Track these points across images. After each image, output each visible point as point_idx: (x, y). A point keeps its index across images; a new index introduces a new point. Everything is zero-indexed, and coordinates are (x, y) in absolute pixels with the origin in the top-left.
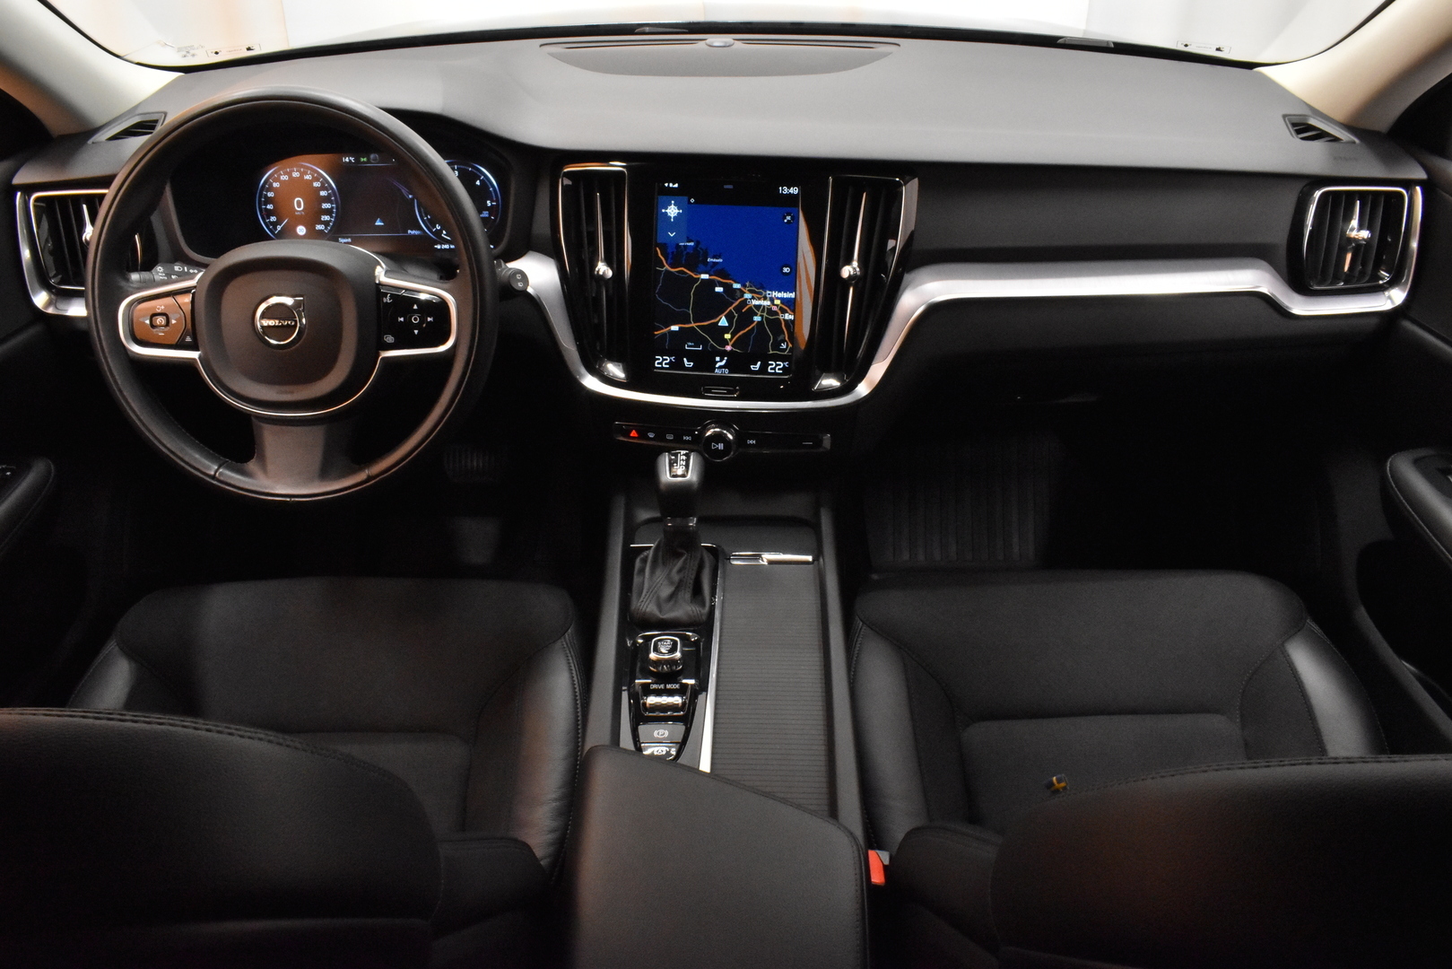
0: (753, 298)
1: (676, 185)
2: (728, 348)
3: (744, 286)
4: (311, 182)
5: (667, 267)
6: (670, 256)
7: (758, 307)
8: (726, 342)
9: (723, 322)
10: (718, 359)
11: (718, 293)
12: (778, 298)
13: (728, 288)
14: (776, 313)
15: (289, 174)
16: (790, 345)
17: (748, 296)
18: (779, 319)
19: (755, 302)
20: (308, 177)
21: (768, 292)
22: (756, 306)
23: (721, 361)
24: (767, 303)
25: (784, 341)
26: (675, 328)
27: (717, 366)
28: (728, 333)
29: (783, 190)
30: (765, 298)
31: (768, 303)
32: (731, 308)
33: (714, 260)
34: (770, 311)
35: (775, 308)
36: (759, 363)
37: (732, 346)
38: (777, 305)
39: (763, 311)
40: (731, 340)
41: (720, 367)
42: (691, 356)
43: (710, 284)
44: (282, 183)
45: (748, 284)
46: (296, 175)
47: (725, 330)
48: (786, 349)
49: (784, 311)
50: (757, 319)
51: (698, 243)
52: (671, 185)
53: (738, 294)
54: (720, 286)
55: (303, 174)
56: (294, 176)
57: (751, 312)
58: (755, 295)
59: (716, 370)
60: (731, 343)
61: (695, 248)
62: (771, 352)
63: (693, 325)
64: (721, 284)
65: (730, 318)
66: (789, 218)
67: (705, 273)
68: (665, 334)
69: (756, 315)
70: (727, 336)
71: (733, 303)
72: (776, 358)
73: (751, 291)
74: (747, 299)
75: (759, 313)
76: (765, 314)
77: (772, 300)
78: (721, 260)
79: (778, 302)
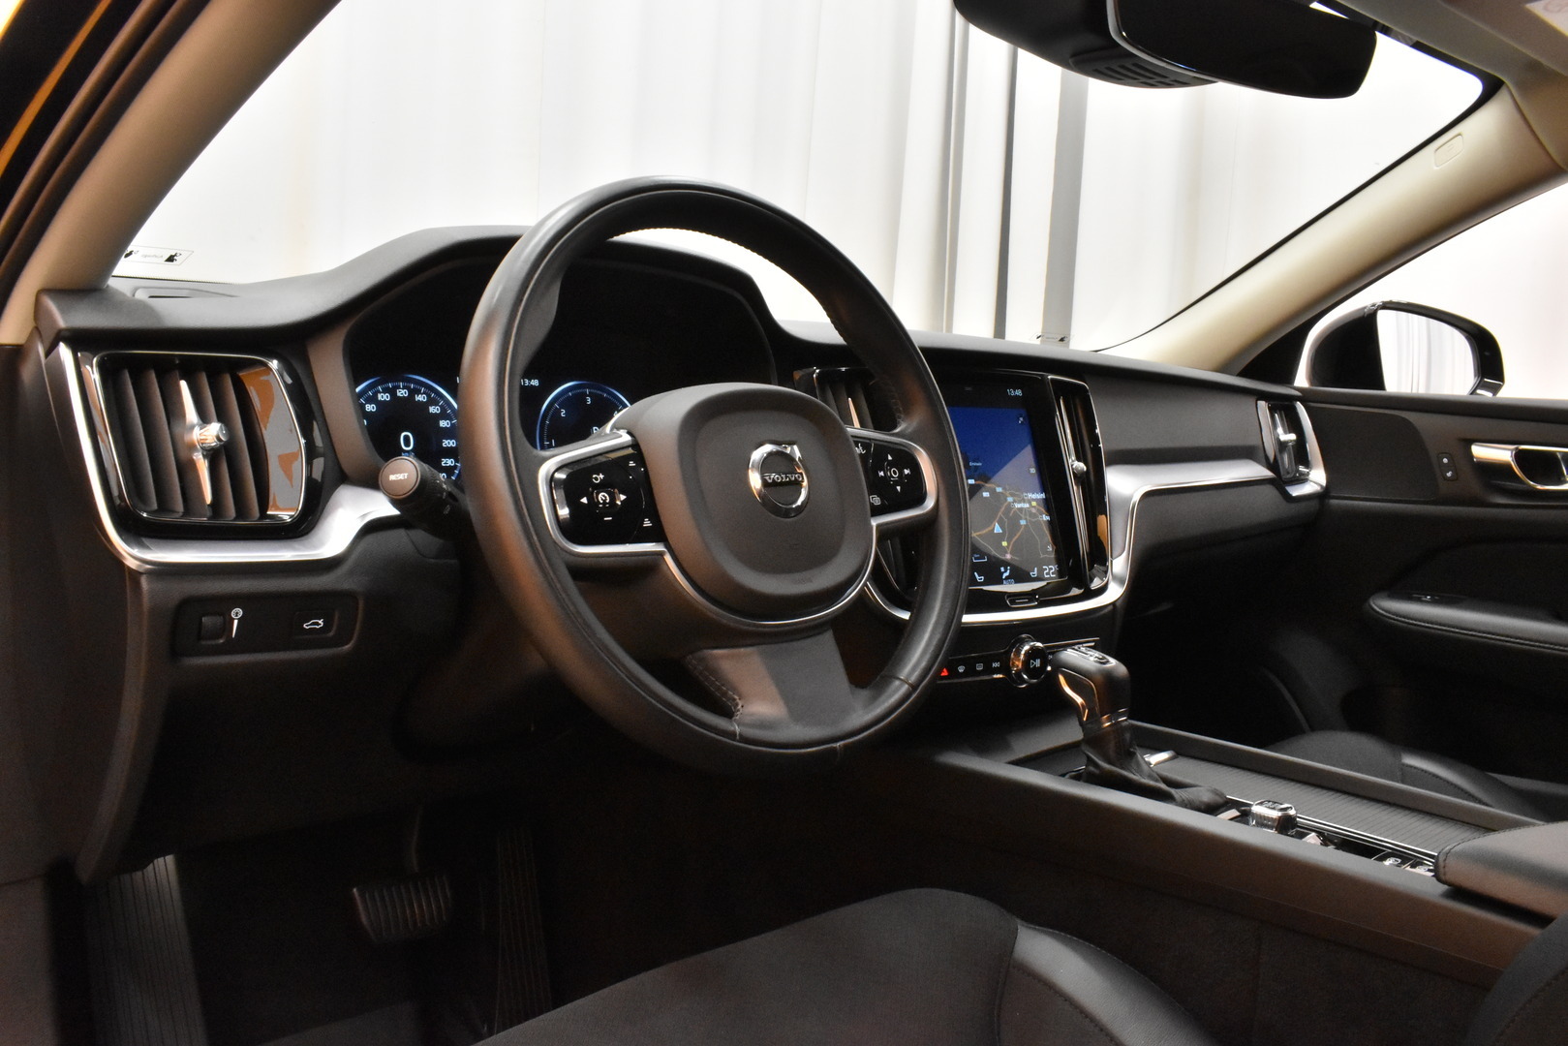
0: (1014, 501)
2: (1008, 556)
3: (1005, 489)
4: (424, 406)
7: (1021, 509)
8: (1004, 551)
9: (998, 529)
10: (1002, 569)
11: (986, 498)
12: (1034, 500)
13: (993, 493)
14: (1035, 515)
15: (392, 392)
16: (1055, 547)
17: (1010, 499)
18: (1039, 521)
19: (1018, 506)
20: (421, 398)
21: (1024, 494)
22: (1018, 509)
23: (1006, 571)
24: (1027, 505)
25: (1049, 543)
27: (1004, 577)
28: (1004, 540)
29: (1011, 392)
30: (1024, 501)
32: (1000, 513)
33: (975, 465)
34: (1031, 514)
35: (1034, 511)
36: (1036, 568)
37: (1011, 554)
38: (1034, 507)
39: (1025, 515)
40: (1008, 547)
41: (1007, 578)
44: (379, 404)
45: (1007, 487)
46: (402, 393)
47: (1000, 537)
48: (1052, 551)
49: (1041, 513)
50: (1023, 522)
53: (1002, 498)
54: (986, 492)
55: (413, 392)
56: (399, 394)
57: (1017, 517)
58: (1016, 498)
59: (1005, 582)
60: (1008, 552)
62: (1042, 556)
63: (975, 535)
64: (986, 489)
65: (1001, 524)
66: (1021, 419)
67: (970, 478)
69: (1021, 518)
70: (1005, 544)
71: (1001, 508)
72: (1047, 562)
73: (1012, 495)
74: (1010, 503)
75: (1023, 516)
76: (1028, 518)
77: (1030, 503)
78: (979, 464)
79: (1034, 504)
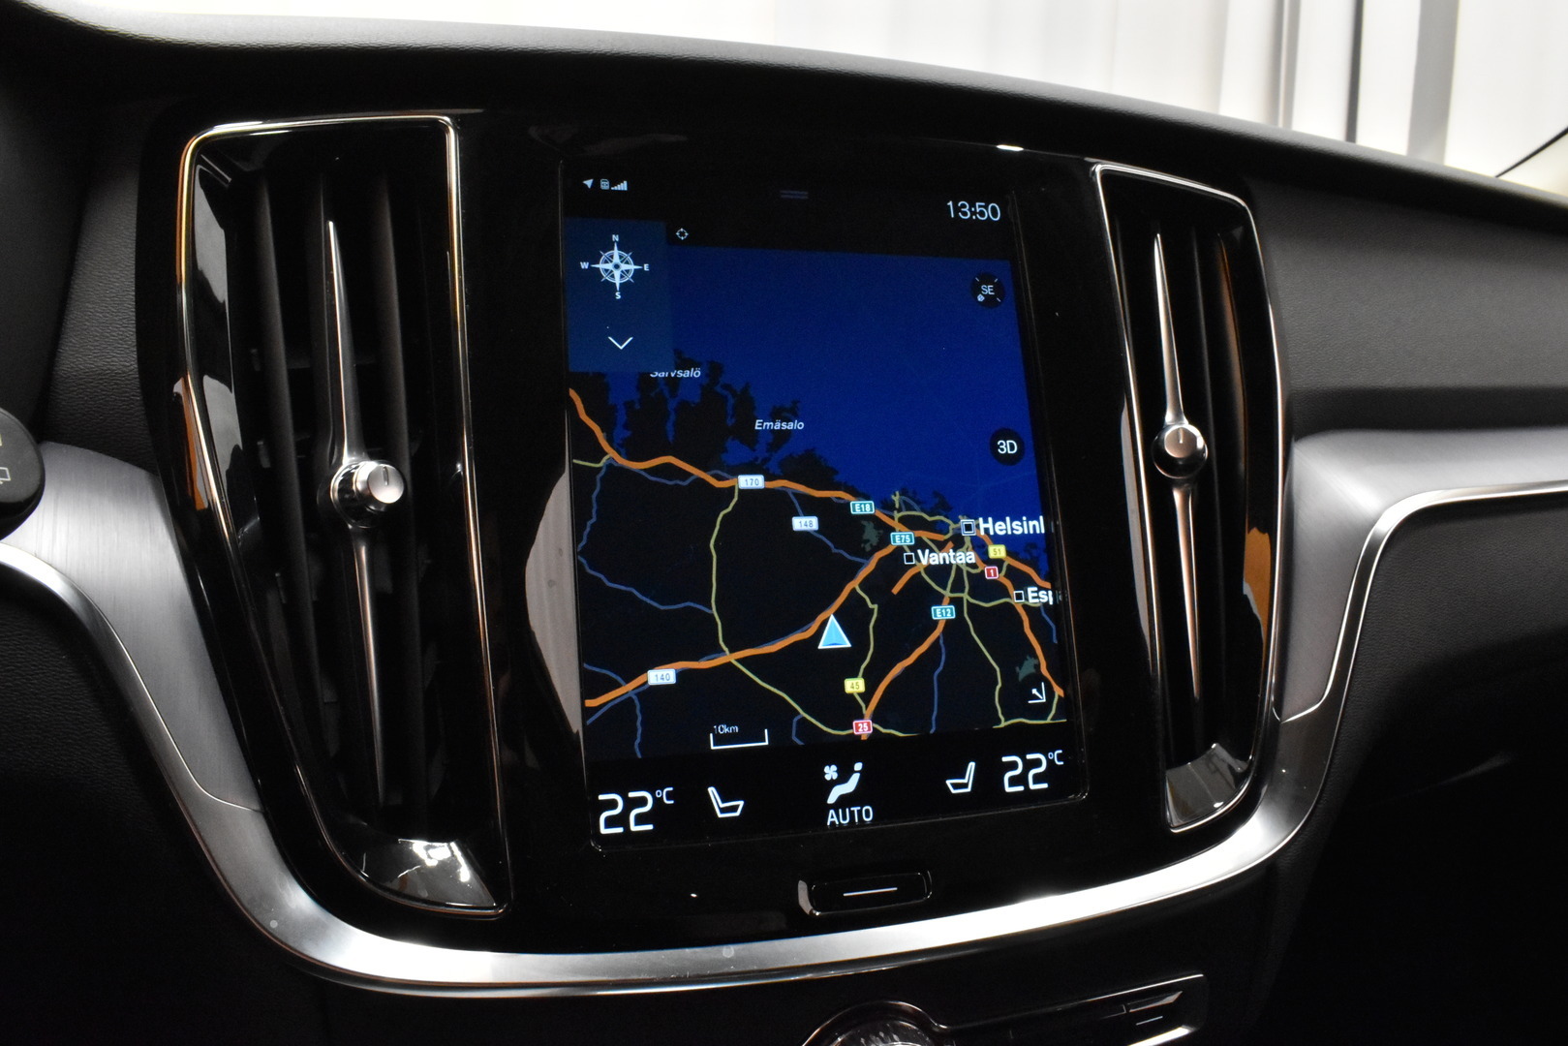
0: (920, 544)
1: (623, 186)
2: (863, 728)
3: (886, 505)
5: (612, 454)
6: (622, 417)
7: (940, 572)
8: (850, 709)
9: (834, 637)
10: (831, 772)
11: (805, 535)
12: (997, 539)
13: (834, 516)
14: (998, 590)
16: (1059, 692)
17: (902, 538)
18: (1010, 607)
19: (936, 559)
21: (964, 521)
22: (931, 570)
23: (843, 778)
24: (966, 557)
25: (1036, 679)
26: (662, 676)
27: (832, 799)
28: (855, 675)
29: (957, 210)
30: (958, 543)
31: (971, 557)
32: (854, 584)
33: (777, 426)
34: (981, 586)
35: (992, 574)
36: (972, 766)
37: (874, 719)
38: (999, 562)
39: (958, 587)
40: (867, 696)
41: (844, 801)
42: (733, 775)
43: (772, 508)
45: (896, 498)
47: (843, 663)
48: (1047, 707)
49: (1021, 581)
50: (943, 613)
51: (713, 371)
52: (605, 185)
53: (871, 534)
54: (807, 513)
57: (922, 594)
58: (926, 536)
59: (832, 817)
60: (868, 712)
61: (706, 386)
62: (1003, 724)
63: (730, 657)
64: (809, 507)
65: (851, 620)
66: (988, 290)
67: (751, 469)
68: (626, 704)
69: (938, 600)
70: (854, 686)
71: (858, 567)
72: (1023, 741)
73: (910, 523)
74: (900, 550)
75: (947, 594)
76: (965, 596)
77: (980, 546)
78: (800, 425)
79: (997, 551)
